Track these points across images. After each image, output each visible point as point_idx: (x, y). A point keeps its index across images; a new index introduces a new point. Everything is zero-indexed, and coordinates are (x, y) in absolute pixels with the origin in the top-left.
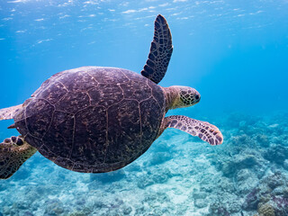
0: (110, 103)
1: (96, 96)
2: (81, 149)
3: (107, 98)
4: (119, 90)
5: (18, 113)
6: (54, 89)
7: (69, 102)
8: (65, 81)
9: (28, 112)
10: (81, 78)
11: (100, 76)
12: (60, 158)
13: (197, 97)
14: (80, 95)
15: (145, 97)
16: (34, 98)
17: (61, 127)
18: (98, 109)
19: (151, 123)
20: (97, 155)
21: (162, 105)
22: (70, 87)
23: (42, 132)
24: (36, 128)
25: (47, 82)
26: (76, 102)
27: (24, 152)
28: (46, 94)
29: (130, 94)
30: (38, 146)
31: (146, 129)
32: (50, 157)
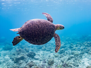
0: (42, 28)
1: (39, 27)
2: (35, 39)
3: (41, 27)
4: (44, 25)
5: (19, 30)
6: (28, 25)
7: (32, 28)
8: (31, 23)
9: (22, 30)
10: (35, 22)
11: (39, 22)
12: (29, 41)
13: (64, 27)
14: (35, 26)
15: (50, 27)
16: (23, 27)
17: (30, 34)
18: (39, 30)
19: (52, 33)
20: (38, 40)
21: (54, 29)
22: (32, 24)
23: (25, 35)
24: (24, 34)
25: (26, 23)
26: (34, 28)
27: (20, 39)
28: (26, 26)
29: (47, 26)
30: (24, 38)
31: (50, 35)
32: (27, 41)
